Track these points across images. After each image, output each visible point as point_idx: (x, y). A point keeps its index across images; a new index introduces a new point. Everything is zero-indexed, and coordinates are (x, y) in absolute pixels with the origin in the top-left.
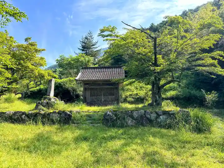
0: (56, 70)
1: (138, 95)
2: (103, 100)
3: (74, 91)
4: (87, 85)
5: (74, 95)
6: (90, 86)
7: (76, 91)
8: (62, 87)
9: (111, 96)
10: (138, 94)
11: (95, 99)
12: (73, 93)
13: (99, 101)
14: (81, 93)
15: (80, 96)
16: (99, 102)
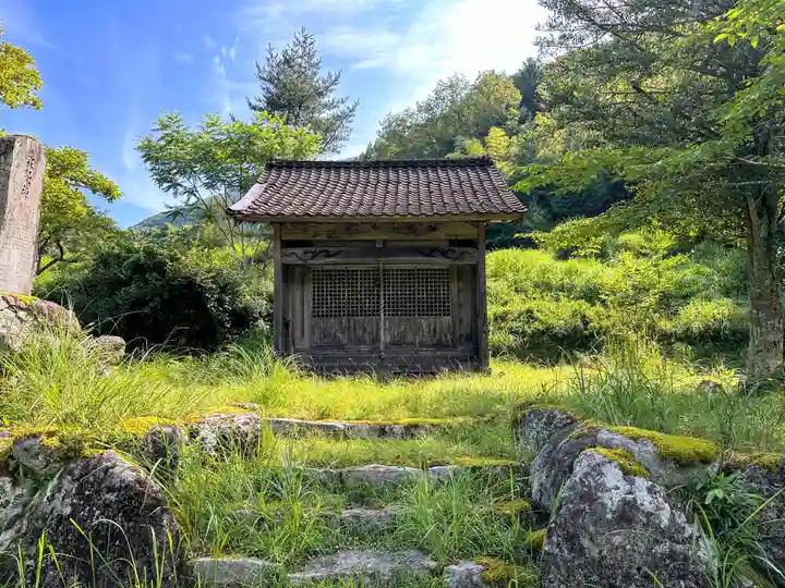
0: (167, 228)
1: (536, 319)
2: (385, 337)
3: (223, 290)
4: (299, 251)
5: (225, 311)
6: (315, 256)
7: (235, 295)
8: (159, 267)
9: (432, 319)
10: (536, 314)
11: (339, 335)
12: (220, 302)
13: (360, 341)
14: (261, 305)
15: (257, 319)
16: (364, 348)
